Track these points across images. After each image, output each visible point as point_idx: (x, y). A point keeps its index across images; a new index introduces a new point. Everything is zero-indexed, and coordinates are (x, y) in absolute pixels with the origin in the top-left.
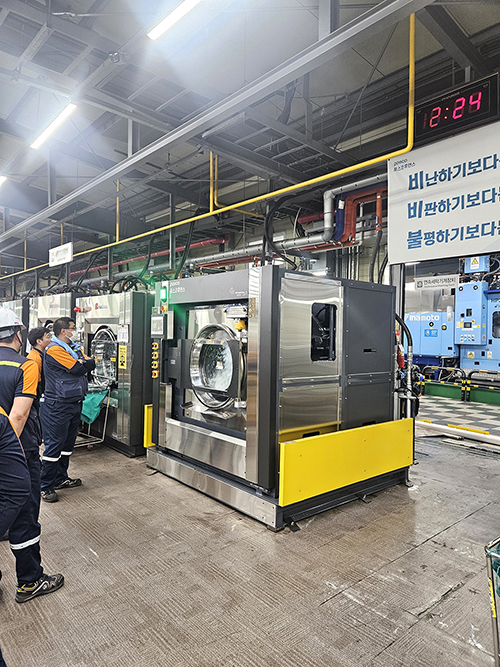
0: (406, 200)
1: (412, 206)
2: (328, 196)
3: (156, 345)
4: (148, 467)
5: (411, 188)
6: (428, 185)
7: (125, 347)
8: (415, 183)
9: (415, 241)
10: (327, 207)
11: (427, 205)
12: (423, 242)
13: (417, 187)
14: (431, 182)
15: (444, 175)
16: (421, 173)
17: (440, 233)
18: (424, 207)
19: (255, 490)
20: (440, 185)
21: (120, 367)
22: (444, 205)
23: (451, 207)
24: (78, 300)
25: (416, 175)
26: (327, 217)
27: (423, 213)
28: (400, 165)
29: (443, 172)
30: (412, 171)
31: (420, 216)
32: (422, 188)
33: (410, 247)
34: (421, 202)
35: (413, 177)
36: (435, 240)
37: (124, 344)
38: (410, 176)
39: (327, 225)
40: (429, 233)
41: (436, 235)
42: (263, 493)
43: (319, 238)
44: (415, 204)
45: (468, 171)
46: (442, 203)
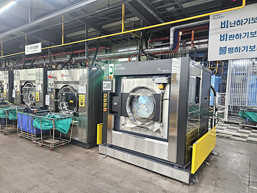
0: (219, 33)
1: (222, 35)
2: (172, 29)
3: (105, 95)
4: (100, 153)
5: (221, 27)
6: (231, 26)
7: (84, 96)
8: (224, 25)
9: (223, 51)
10: (172, 35)
11: (230, 36)
12: (227, 52)
13: (225, 27)
14: (232, 25)
15: (239, 23)
16: (228, 21)
17: (236, 48)
18: (228, 36)
19: (173, 165)
20: (237, 27)
21: (80, 105)
22: (238, 36)
23: (242, 37)
24: (48, 72)
25: (225, 22)
26: (172, 39)
27: (228, 39)
28: (216, 17)
29: (239, 21)
30: (223, 20)
31: (226, 40)
32: (227, 27)
33: (220, 54)
34: (227, 34)
35: (223, 23)
36: (234, 51)
37: (83, 94)
38: (222, 22)
39: (171, 42)
40: (231, 48)
41: (234, 49)
42: (179, 167)
43: (167, 48)
44: (224, 35)
45: (251, 21)
46: (237, 35)
